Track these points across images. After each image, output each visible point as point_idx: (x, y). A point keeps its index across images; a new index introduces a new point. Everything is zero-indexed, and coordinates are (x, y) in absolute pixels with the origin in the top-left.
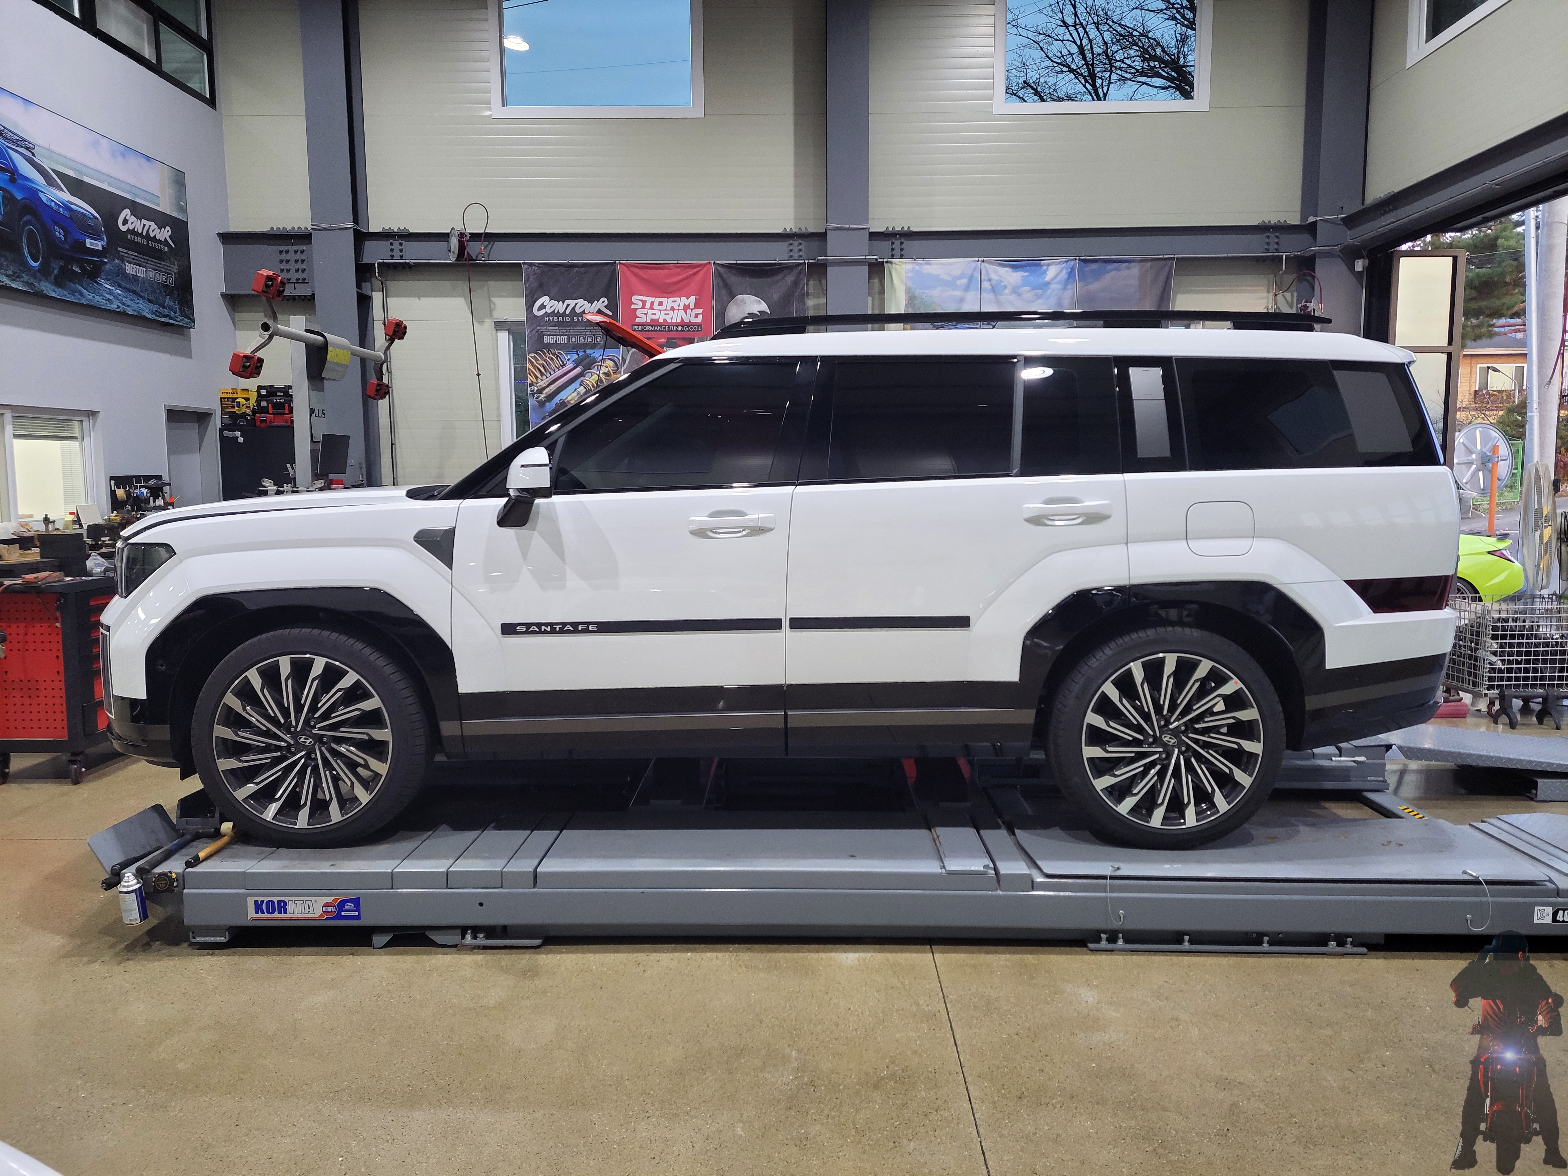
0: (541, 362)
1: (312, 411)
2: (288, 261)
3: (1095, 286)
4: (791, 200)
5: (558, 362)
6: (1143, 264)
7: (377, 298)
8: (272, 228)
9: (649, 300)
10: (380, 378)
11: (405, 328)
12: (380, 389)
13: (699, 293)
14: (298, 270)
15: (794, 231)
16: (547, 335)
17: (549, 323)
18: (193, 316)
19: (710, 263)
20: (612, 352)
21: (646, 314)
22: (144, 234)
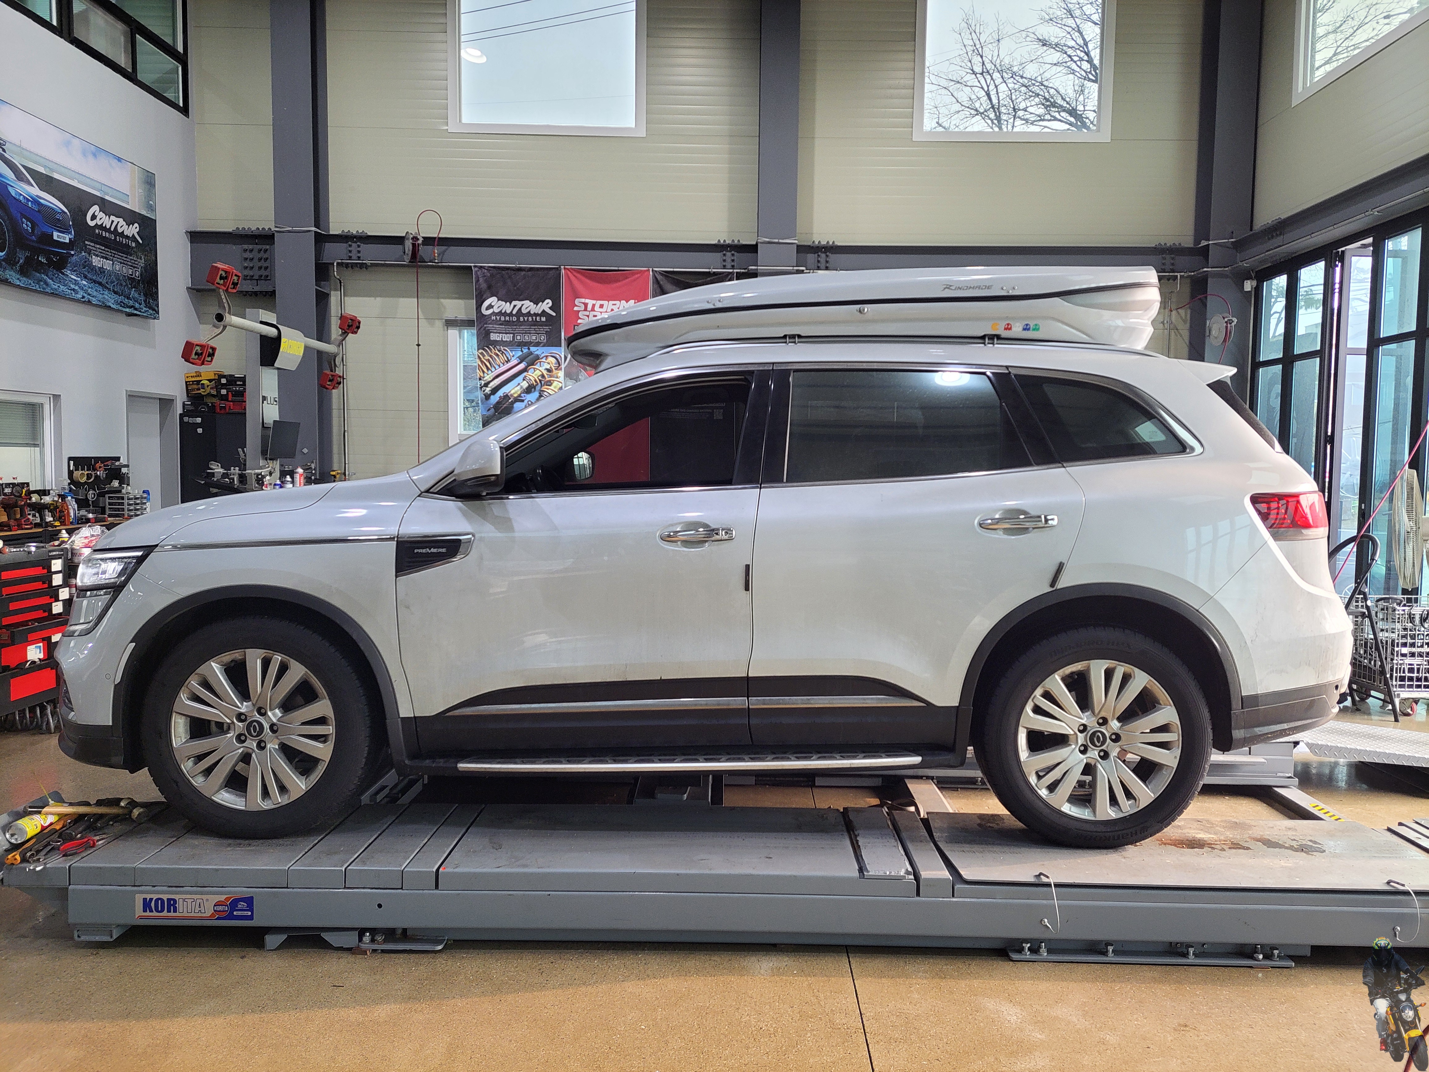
0: (487, 357)
1: (264, 399)
2: (252, 259)
4: (725, 214)
5: (503, 358)
7: (334, 296)
8: (238, 228)
9: (590, 302)
10: (334, 369)
11: (359, 323)
12: (333, 380)
14: (261, 268)
15: (727, 242)
16: (494, 333)
17: (496, 322)
18: (158, 307)
19: (648, 270)
20: (554, 350)
21: (588, 316)
22: (112, 229)
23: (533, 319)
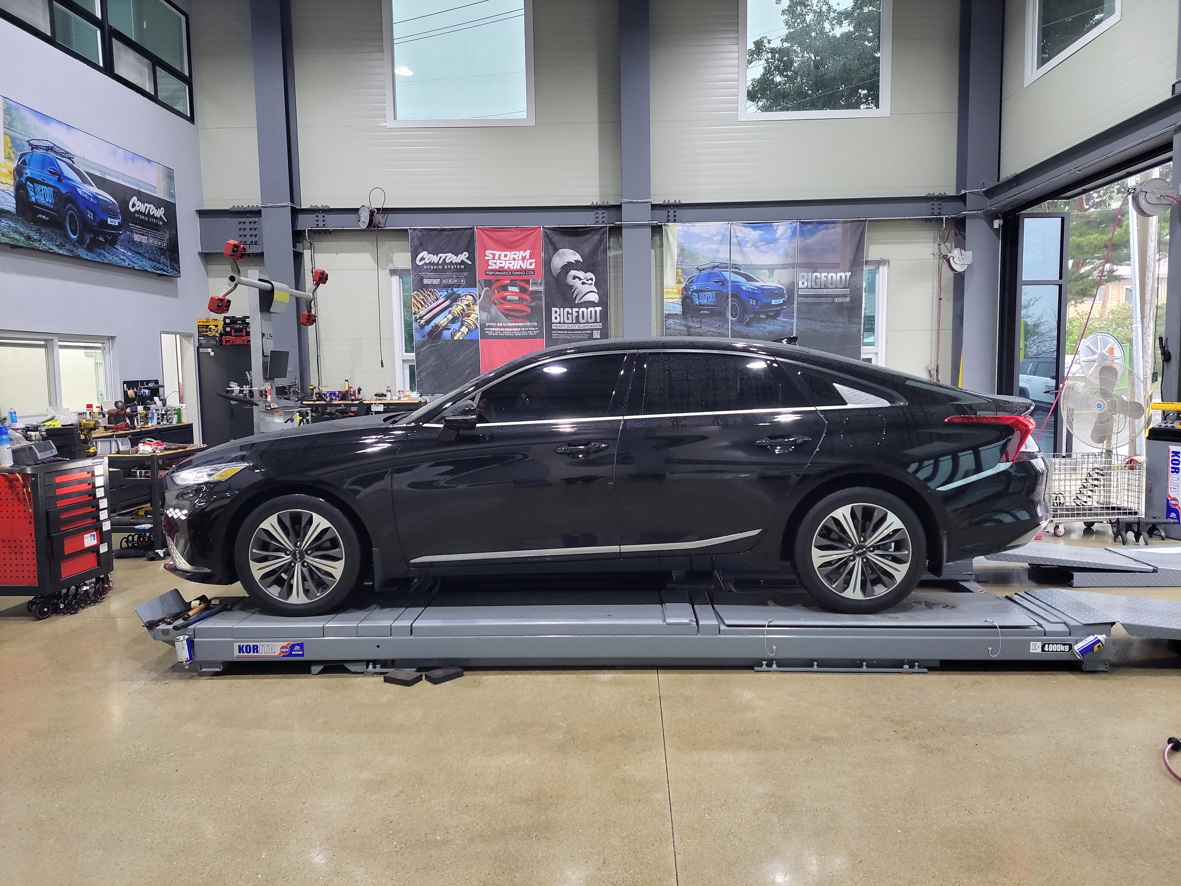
0: (421, 297)
1: (263, 335)
2: (245, 229)
3: (811, 240)
4: (597, 182)
5: (433, 298)
6: (844, 224)
7: (307, 254)
8: (234, 206)
9: (497, 253)
10: (310, 311)
11: (327, 275)
12: (310, 319)
13: (532, 248)
14: (252, 235)
15: (599, 204)
16: (426, 278)
17: (427, 270)
18: (179, 268)
19: (540, 227)
20: (471, 290)
21: (496, 263)
22: (146, 213)
23: (454, 267)
